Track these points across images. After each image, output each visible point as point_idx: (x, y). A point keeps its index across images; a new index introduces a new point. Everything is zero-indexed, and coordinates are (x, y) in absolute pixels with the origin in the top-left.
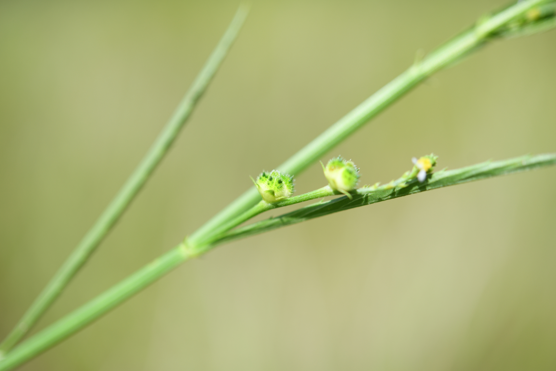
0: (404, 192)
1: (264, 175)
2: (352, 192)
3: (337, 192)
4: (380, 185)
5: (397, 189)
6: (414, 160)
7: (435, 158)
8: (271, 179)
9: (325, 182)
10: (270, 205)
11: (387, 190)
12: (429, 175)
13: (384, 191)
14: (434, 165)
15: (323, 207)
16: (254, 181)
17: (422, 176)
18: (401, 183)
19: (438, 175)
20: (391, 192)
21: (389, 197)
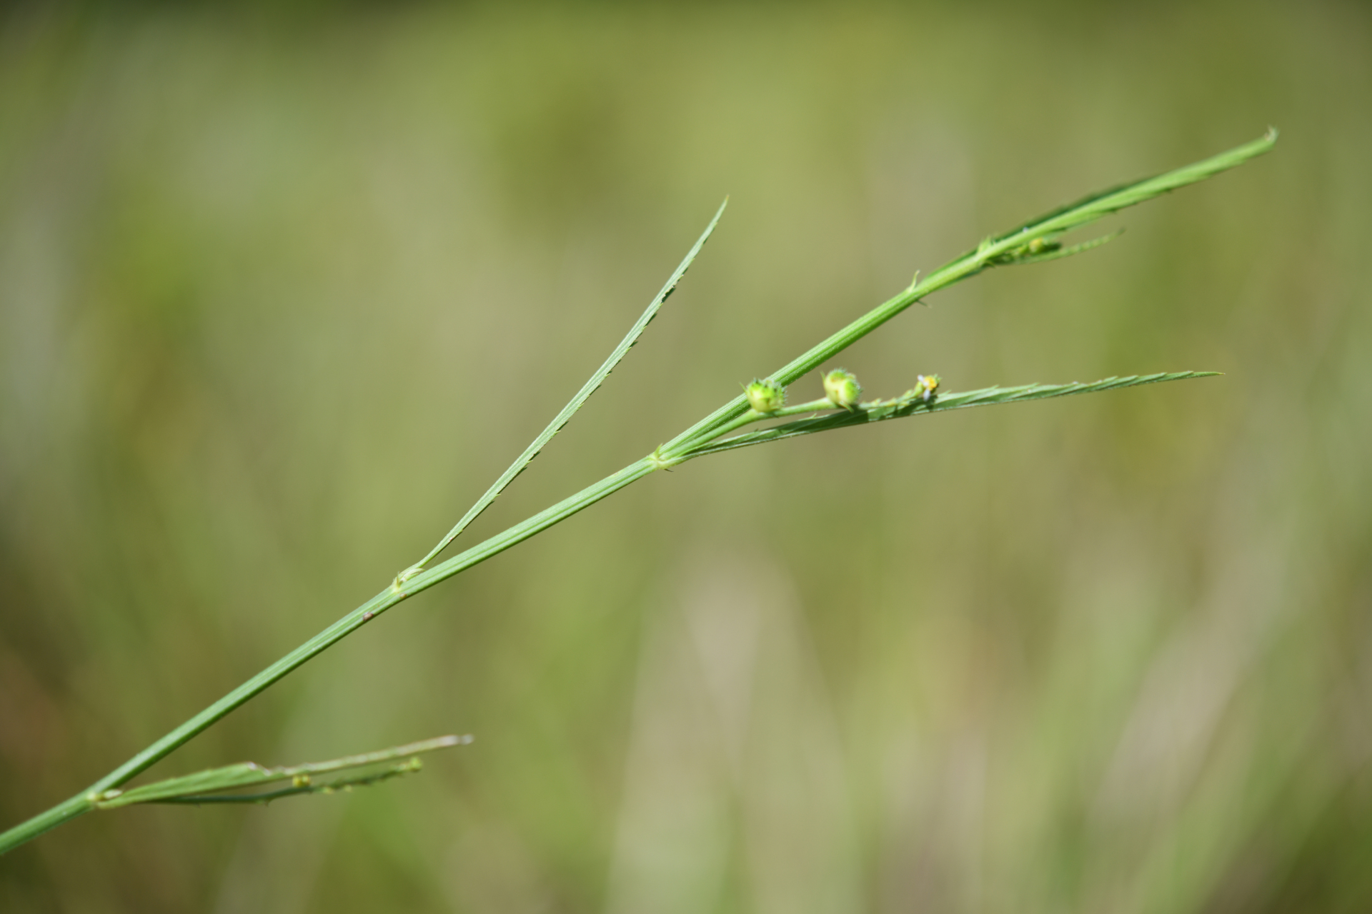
0: (907, 411)
1: (757, 382)
2: (854, 406)
3: (840, 407)
4: (882, 401)
5: (900, 407)
6: (920, 378)
7: (939, 379)
8: (766, 386)
9: (822, 393)
10: (762, 414)
11: (891, 407)
12: (933, 397)
13: (885, 408)
14: (938, 386)
15: (815, 422)
16: (744, 388)
17: (927, 395)
18: (904, 400)
19: (943, 397)
20: (892, 410)
21: (890, 416)
